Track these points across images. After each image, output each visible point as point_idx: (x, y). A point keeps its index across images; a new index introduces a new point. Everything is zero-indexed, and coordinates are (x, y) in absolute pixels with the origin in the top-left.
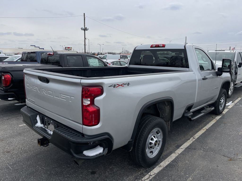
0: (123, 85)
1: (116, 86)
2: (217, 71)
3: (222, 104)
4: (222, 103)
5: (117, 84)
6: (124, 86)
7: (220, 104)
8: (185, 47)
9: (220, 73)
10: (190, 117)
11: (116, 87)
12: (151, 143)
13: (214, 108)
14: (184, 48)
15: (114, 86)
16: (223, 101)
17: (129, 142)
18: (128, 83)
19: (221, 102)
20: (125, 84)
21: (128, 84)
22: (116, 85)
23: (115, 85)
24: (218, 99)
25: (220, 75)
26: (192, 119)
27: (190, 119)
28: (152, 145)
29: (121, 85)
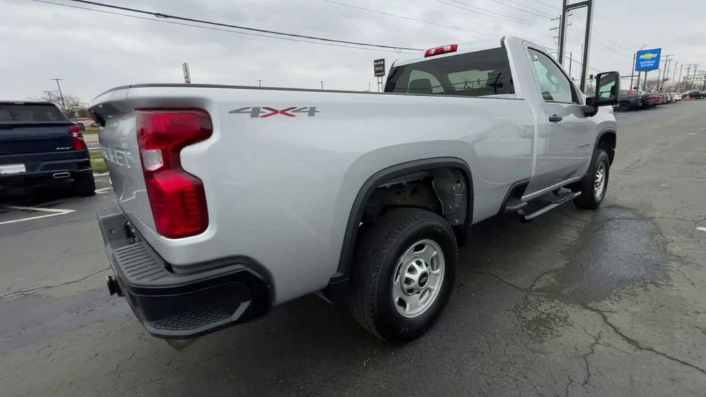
0: (289, 112)
1: (263, 112)
2: (585, 104)
3: (600, 184)
4: (599, 180)
5: (263, 108)
6: (292, 114)
7: (596, 183)
8: (502, 43)
9: (591, 109)
10: (520, 212)
11: (261, 114)
12: (408, 281)
13: (580, 193)
14: (500, 46)
15: (255, 112)
16: (602, 178)
17: (331, 280)
18: (311, 108)
19: (597, 178)
20: (299, 111)
21: (312, 112)
22: (262, 110)
23: (259, 108)
24: (589, 171)
25: (593, 114)
26: (527, 217)
27: (522, 219)
28: (412, 285)
29: (283, 112)
